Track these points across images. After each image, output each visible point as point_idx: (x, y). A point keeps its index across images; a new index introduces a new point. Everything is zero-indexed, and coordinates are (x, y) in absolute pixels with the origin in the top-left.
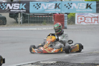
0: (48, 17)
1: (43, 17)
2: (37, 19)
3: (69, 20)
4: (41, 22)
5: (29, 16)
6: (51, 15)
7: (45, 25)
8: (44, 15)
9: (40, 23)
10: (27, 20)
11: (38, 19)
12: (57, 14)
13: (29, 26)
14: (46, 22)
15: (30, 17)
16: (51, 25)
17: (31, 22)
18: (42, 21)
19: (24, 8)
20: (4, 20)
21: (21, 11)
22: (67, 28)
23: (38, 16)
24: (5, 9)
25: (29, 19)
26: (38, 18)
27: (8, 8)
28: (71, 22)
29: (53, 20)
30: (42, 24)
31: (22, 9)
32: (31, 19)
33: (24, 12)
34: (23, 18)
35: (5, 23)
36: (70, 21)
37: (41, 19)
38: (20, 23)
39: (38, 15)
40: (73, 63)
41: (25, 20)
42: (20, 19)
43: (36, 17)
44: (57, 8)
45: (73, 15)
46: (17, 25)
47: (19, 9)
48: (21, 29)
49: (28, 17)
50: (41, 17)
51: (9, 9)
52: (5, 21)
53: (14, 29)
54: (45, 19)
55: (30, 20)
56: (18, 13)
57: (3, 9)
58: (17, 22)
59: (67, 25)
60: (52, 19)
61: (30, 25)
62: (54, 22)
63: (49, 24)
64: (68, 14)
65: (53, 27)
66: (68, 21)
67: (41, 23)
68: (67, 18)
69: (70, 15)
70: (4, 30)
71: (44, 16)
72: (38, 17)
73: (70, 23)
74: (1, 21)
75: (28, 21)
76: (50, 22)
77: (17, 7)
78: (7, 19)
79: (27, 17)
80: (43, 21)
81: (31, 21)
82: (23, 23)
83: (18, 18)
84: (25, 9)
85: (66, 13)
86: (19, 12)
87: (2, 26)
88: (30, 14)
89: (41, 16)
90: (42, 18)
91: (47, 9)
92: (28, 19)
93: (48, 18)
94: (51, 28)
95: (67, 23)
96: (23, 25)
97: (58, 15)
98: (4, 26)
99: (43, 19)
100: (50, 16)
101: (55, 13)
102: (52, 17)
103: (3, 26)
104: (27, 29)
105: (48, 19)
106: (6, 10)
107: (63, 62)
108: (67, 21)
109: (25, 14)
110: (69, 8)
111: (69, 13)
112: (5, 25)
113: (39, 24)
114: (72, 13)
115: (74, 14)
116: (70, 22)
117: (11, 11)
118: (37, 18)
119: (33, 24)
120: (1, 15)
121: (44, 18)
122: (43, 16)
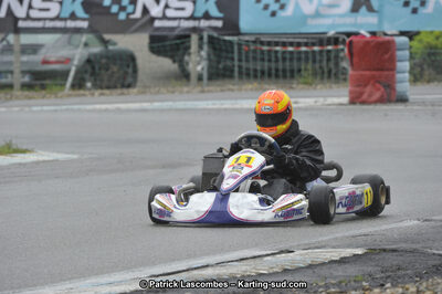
0: (321, 52)
1: (300, 53)
2: (273, 59)
3: (417, 61)
4: (292, 71)
5: (236, 47)
6: (335, 41)
7: (311, 84)
8: (305, 40)
9: (285, 77)
10: (229, 63)
11: (277, 61)
12: (364, 36)
13: (240, 90)
14: (315, 74)
15: (243, 52)
16: (333, 86)
17: (248, 75)
18: (296, 68)
19: (214, 12)
20: (128, 66)
21: (204, 23)
22: (411, 97)
23: (278, 48)
24: (132, 17)
25: (240, 60)
26: (276, 57)
27: (145, 10)
28: (427, 73)
29: (345, 64)
30: (295, 81)
31: (207, 16)
32: (247, 61)
33: (215, 29)
34: (212, 57)
35: (129, 80)
36: (421, 66)
37: (291, 59)
38: (200, 78)
39: (277, 44)
40: (440, 255)
41: (221, 66)
42: (198, 62)
43: (269, 51)
44: (363, 9)
45: (434, 42)
46: (186, 89)
47: (192, 18)
48: (202, 104)
49: (233, 52)
50: (290, 49)
51: (147, 18)
52: (130, 70)
53: (170, 103)
54: (307, 59)
55: (244, 64)
56: (187, 33)
57: (122, 16)
58: (184, 75)
59: (408, 84)
60: (342, 59)
61: (244, 87)
62: (350, 72)
63: (325, 80)
64: (411, 35)
65: (344, 96)
66: (412, 69)
67: (292, 77)
68: (407, 53)
69: (420, 41)
70: (128, 111)
71: (306, 45)
72: (276, 52)
73: (421, 75)
74: (115, 69)
75: (232, 71)
76: (330, 72)
77: (183, 9)
78: (140, 62)
79: (227, 52)
80: (299, 71)
81: (248, 69)
82: (211, 78)
83: (189, 54)
84: (221, 15)
85: (402, 33)
86: (194, 29)
87: (119, 91)
88: (242, 37)
89: (291, 44)
90: (295, 56)
91: (317, 15)
92: (233, 59)
93: (325, 54)
94: (336, 100)
95: (407, 75)
96: (211, 88)
97: (367, 43)
98: (125, 91)
99: (299, 59)
100: (330, 48)
101: (356, 34)
102: (343, 50)
103: (122, 94)
104: (227, 104)
105: (321, 61)
106: (136, 20)
107: (394, 251)
108: (408, 68)
109: (218, 39)
110: (415, 11)
111: (418, 33)
112: (129, 86)
113: (281, 80)
114: (432, 32)
115: (437, 38)
116: (422, 69)
117: (157, 24)
118: (273, 55)
119: (256, 85)
120: (115, 44)
121: (303, 56)
122: (299, 45)
